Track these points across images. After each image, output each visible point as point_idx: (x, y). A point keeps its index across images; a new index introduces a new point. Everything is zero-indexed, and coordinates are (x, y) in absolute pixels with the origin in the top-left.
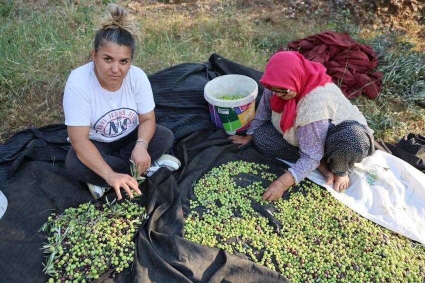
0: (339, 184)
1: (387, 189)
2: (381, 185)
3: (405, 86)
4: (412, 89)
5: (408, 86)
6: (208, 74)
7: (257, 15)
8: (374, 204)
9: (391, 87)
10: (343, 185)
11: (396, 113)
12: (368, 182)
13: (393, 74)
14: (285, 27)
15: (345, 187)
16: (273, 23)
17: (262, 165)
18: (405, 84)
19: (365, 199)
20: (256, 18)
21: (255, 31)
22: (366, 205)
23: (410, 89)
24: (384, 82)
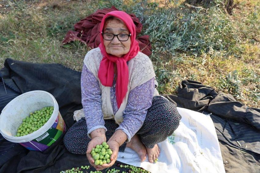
0: (152, 156)
1: (185, 143)
2: (180, 140)
3: (164, 39)
4: (170, 40)
5: (167, 38)
6: (5, 84)
7: (45, 4)
8: (181, 163)
9: (156, 42)
10: (155, 155)
11: (167, 63)
12: (171, 142)
13: (155, 33)
14: (69, 8)
15: (157, 156)
16: (59, 8)
17: (82, 167)
18: (164, 37)
19: (174, 162)
20: (44, 7)
21: (46, 18)
22: (177, 167)
23: (169, 40)
24: (151, 41)
